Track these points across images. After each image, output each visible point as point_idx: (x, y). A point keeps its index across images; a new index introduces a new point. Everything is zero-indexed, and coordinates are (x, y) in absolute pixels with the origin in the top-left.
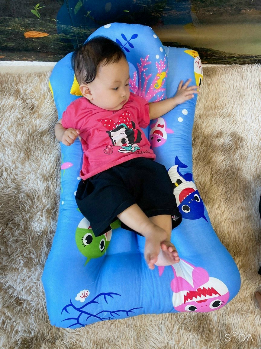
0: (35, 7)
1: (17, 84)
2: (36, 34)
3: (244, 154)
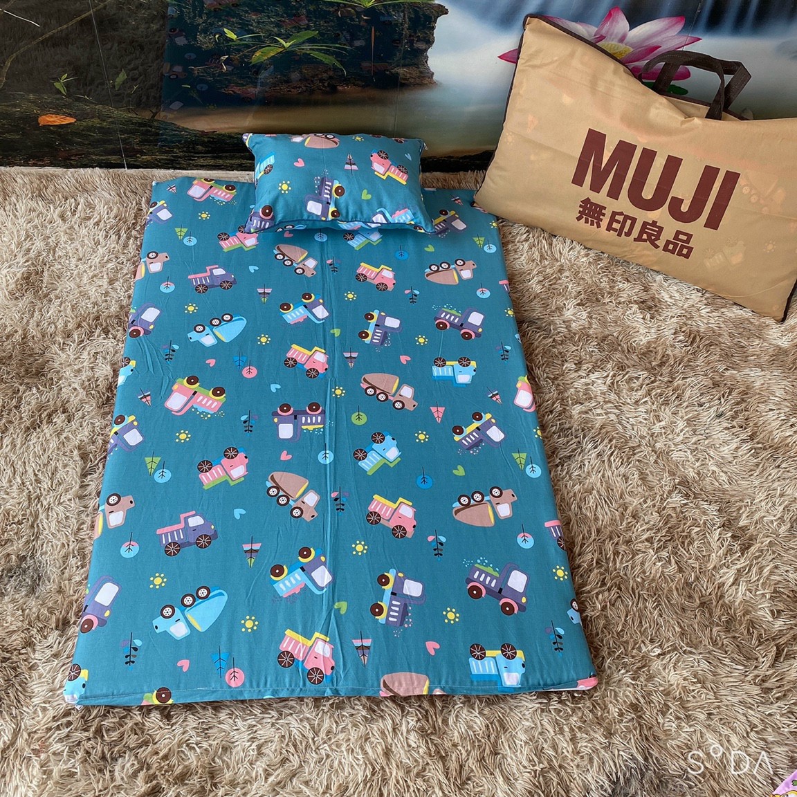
0: (61, 79)
2: (56, 118)
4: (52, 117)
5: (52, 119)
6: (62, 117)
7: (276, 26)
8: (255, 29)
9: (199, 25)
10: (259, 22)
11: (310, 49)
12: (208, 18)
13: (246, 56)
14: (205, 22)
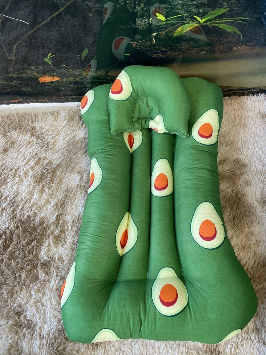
0: (48, 56)
1: (33, 122)
2: (48, 79)
3: (248, 180)
4: (46, 78)
5: (46, 79)
6: (52, 77)
7: (196, 8)
8: (179, 11)
9: (138, 12)
10: (183, 6)
11: (220, 23)
12: (145, 6)
13: (170, 32)
14: (142, 9)
